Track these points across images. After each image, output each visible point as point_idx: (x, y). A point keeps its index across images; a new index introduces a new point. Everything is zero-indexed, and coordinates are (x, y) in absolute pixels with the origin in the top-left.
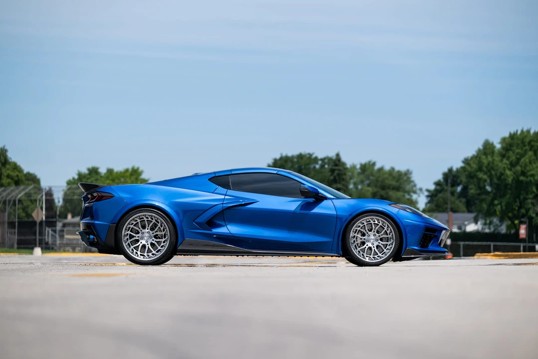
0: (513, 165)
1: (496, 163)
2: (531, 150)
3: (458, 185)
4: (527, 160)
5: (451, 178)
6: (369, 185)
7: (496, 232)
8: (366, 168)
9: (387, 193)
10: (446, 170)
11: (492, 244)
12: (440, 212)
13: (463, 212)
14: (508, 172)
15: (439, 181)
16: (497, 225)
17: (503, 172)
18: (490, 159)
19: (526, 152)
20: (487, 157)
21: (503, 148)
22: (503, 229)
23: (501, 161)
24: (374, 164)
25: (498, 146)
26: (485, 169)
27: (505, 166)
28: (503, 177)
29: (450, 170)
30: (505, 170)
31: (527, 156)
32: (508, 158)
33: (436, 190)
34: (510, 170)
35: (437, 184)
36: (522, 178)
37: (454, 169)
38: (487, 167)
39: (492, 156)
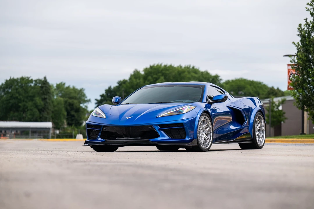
1: (141, 83)
2: (162, 75)
6: (61, 97)
8: (60, 86)
9: (73, 101)
10: (107, 88)
15: (103, 94)
18: (138, 81)
21: (146, 74)
23: (145, 82)
24: (64, 84)
25: (142, 73)
29: (110, 88)
31: (160, 80)
32: (149, 80)
33: (101, 100)
35: (102, 96)
37: (112, 87)
38: (136, 86)
39: (139, 79)
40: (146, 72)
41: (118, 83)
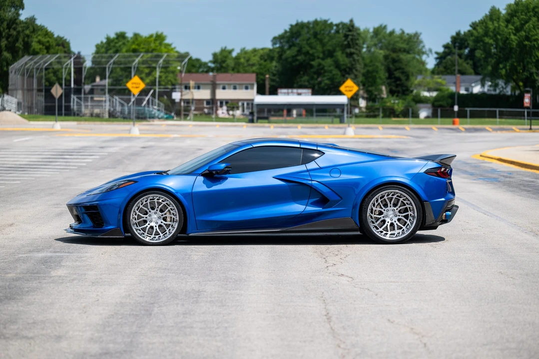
0: (517, 30)
1: (501, 28)
3: (466, 48)
4: (532, 26)
5: (458, 41)
6: (381, 48)
7: (502, 93)
8: (378, 32)
9: (398, 56)
10: (454, 34)
11: (498, 110)
12: (448, 74)
13: (471, 74)
14: (513, 37)
15: (448, 44)
16: (503, 87)
17: (508, 36)
18: (496, 24)
19: (530, 19)
20: (493, 23)
21: (508, 14)
22: (508, 91)
23: (507, 26)
24: (385, 27)
25: (504, 12)
26: (491, 34)
27: (510, 31)
28: (508, 42)
29: (458, 34)
30: (510, 35)
31: (531, 22)
32: (513, 24)
33: (444, 52)
34: (515, 35)
35: (446, 47)
36: (526, 43)
37: (462, 33)
38: (493, 32)
39: (498, 22)
40: (510, 11)
41: (471, 26)
